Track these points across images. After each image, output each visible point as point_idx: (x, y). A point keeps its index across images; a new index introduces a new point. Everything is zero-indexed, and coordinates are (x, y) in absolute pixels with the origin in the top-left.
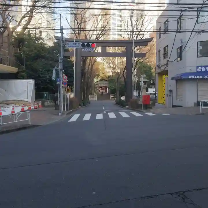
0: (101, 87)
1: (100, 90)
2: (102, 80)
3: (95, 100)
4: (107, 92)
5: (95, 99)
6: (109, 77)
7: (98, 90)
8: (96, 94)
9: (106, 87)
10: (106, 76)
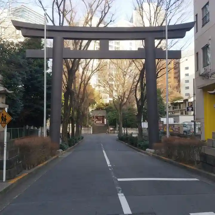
0: (97, 117)
1: (96, 122)
2: (98, 109)
3: (90, 134)
4: (105, 123)
5: (90, 132)
6: (107, 105)
7: (93, 121)
8: (91, 126)
9: (103, 117)
10: (103, 104)
